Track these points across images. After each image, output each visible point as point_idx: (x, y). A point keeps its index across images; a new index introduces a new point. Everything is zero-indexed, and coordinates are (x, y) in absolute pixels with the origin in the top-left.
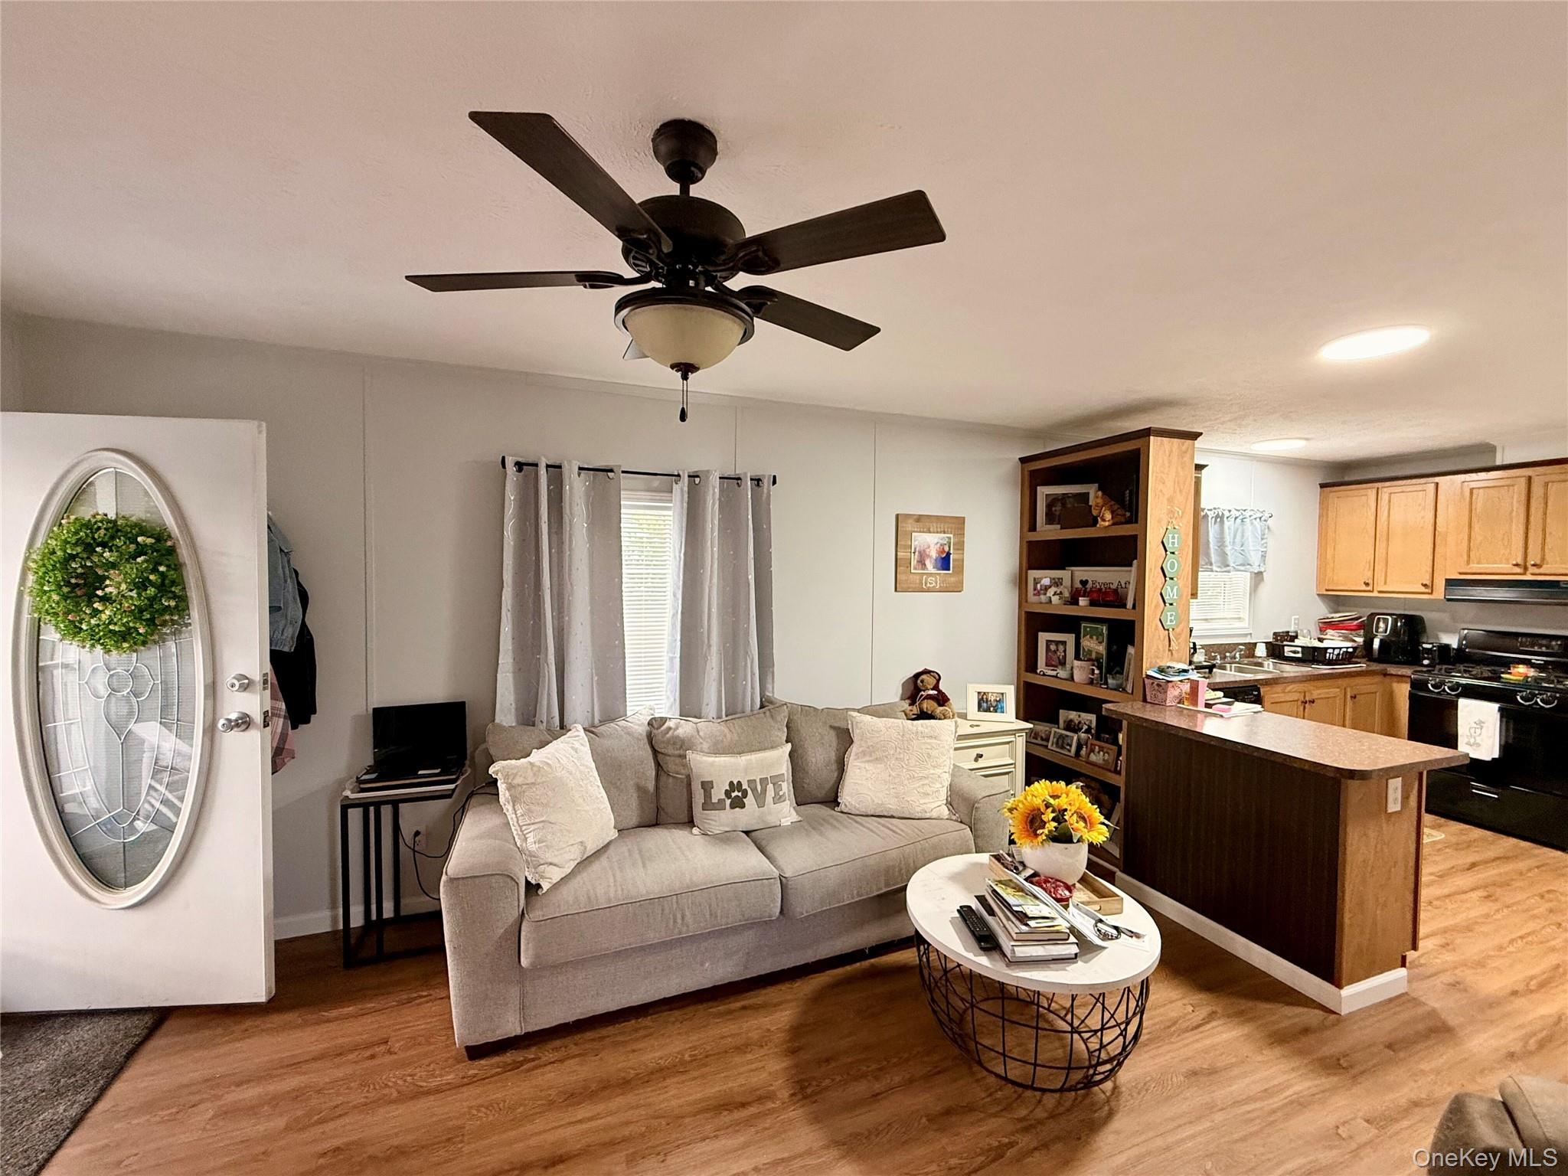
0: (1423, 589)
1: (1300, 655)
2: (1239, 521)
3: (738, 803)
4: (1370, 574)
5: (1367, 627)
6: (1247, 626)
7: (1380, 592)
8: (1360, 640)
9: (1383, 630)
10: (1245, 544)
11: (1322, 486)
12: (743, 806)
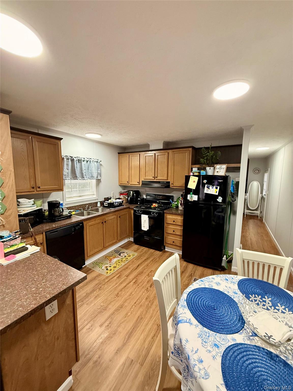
0: (138, 184)
1: (107, 205)
2: (89, 162)
4: (128, 180)
6: (96, 197)
7: (130, 184)
9: (130, 195)
10: (92, 170)
11: (119, 153)
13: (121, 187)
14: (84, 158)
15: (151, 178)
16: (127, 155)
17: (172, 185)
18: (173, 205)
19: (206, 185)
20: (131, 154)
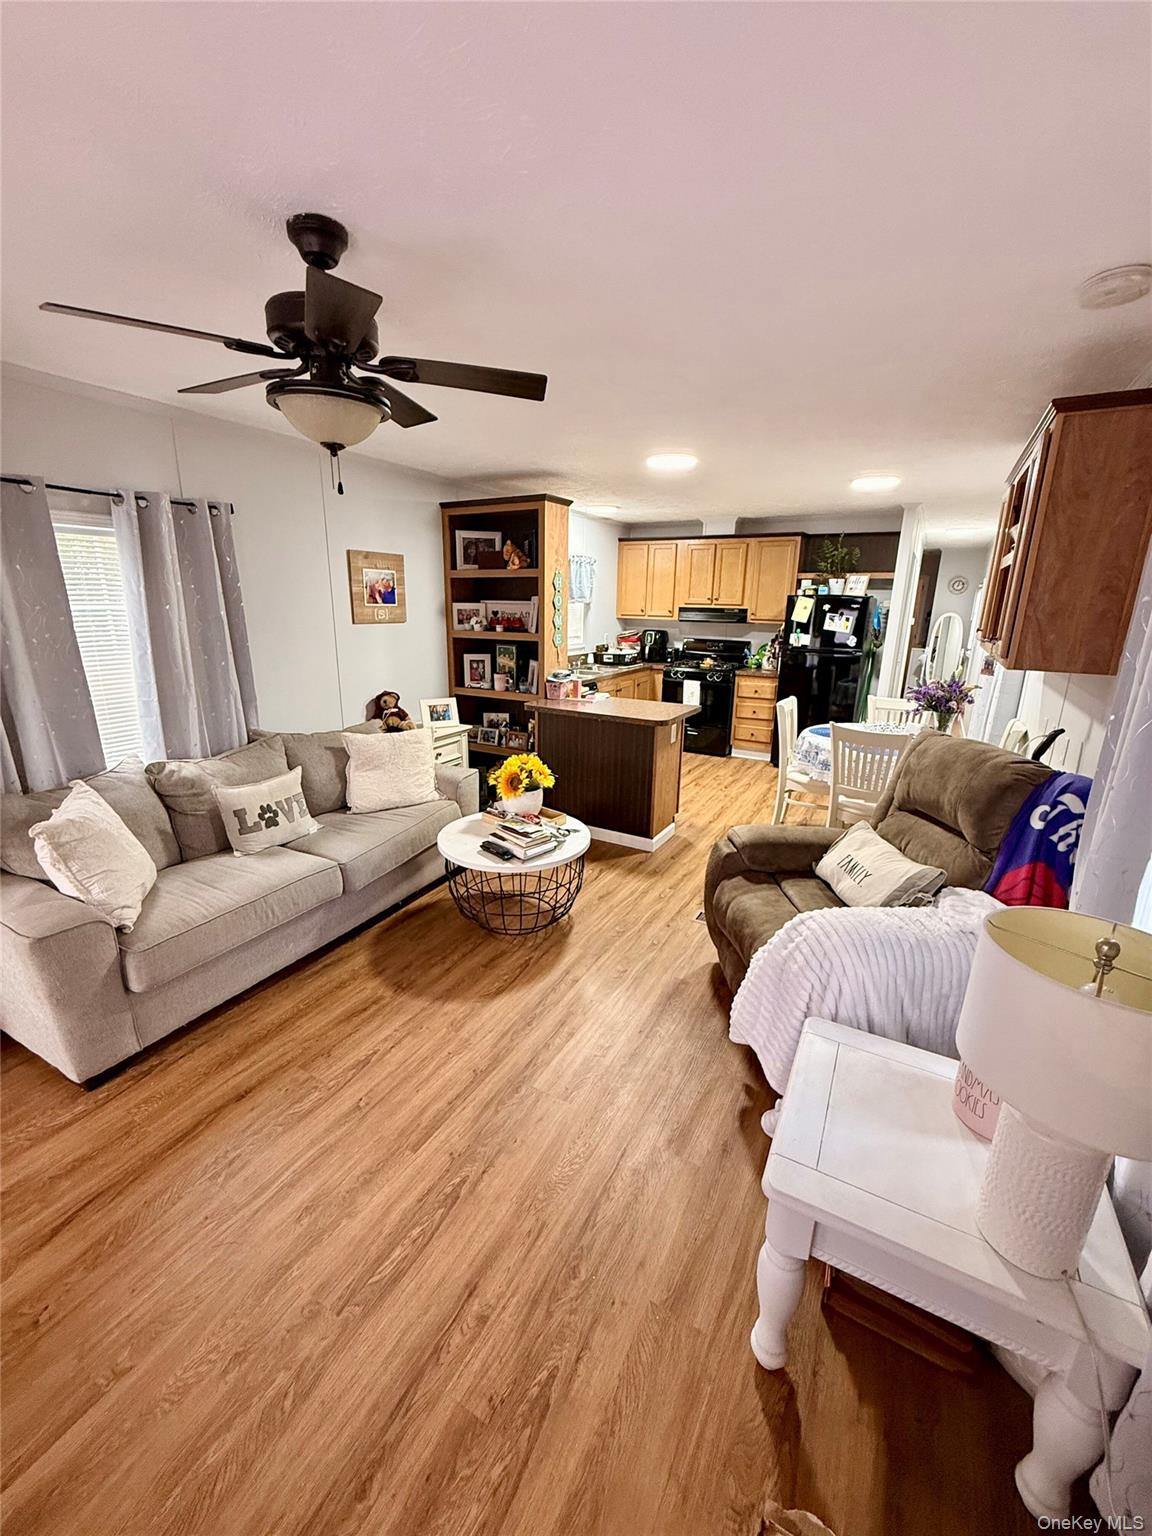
0: (669, 614)
1: (611, 661)
3: (272, 823)
4: (644, 604)
5: (641, 640)
6: (583, 642)
7: (649, 616)
8: (639, 648)
9: (649, 642)
10: (582, 581)
11: (620, 540)
12: (277, 824)
13: (620, 623)
15: (704, 600)
16: (643, 545)
17: (753, 617)
18: (750, 661)
19: (828, 615)
20: (654, 542)
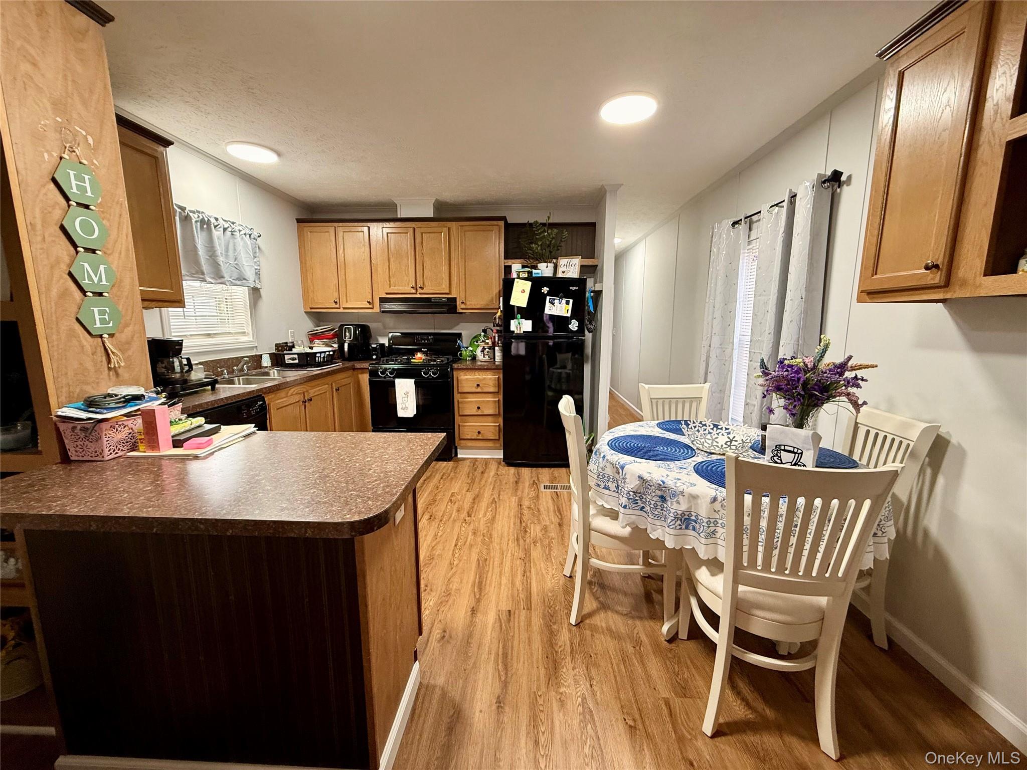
0: (368, 306)
1: (297, 361)
2: (228, 233)
4: (337, 295)
5: (338, 336)
6: (251, 339)
7: (344, 308)
8: (336, 346)
9: (348, 338)
10: (238, 259)
11: (299, 221)
13: (309, 318)
14: (217, 219)
15: (408, 289)
16: (330, 228)
17: (463, 306)
18: (464, 353)
19: (548, 298)
20: (341, 224)
